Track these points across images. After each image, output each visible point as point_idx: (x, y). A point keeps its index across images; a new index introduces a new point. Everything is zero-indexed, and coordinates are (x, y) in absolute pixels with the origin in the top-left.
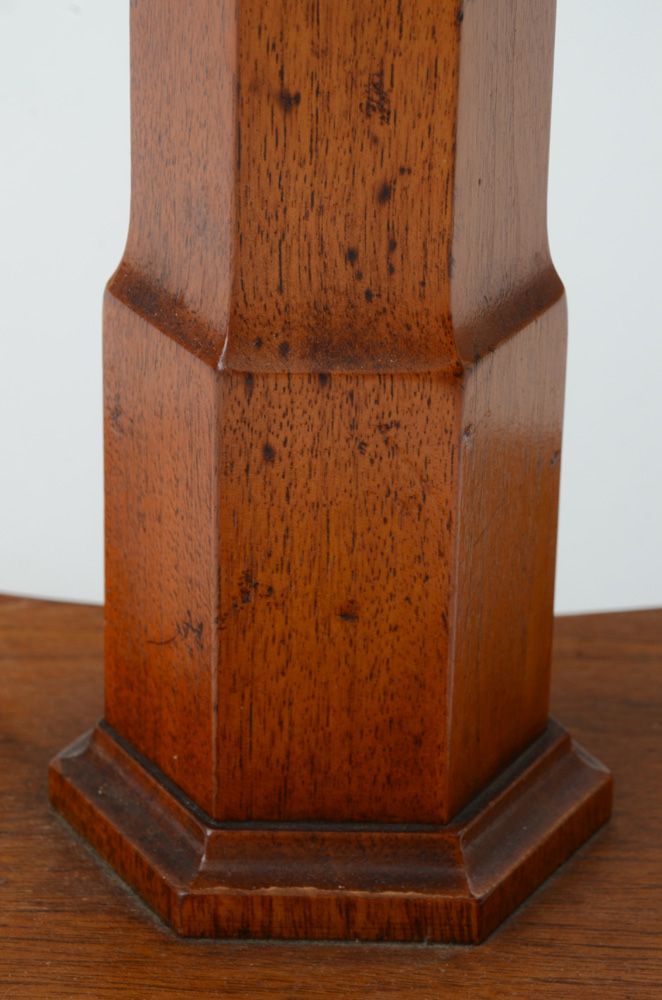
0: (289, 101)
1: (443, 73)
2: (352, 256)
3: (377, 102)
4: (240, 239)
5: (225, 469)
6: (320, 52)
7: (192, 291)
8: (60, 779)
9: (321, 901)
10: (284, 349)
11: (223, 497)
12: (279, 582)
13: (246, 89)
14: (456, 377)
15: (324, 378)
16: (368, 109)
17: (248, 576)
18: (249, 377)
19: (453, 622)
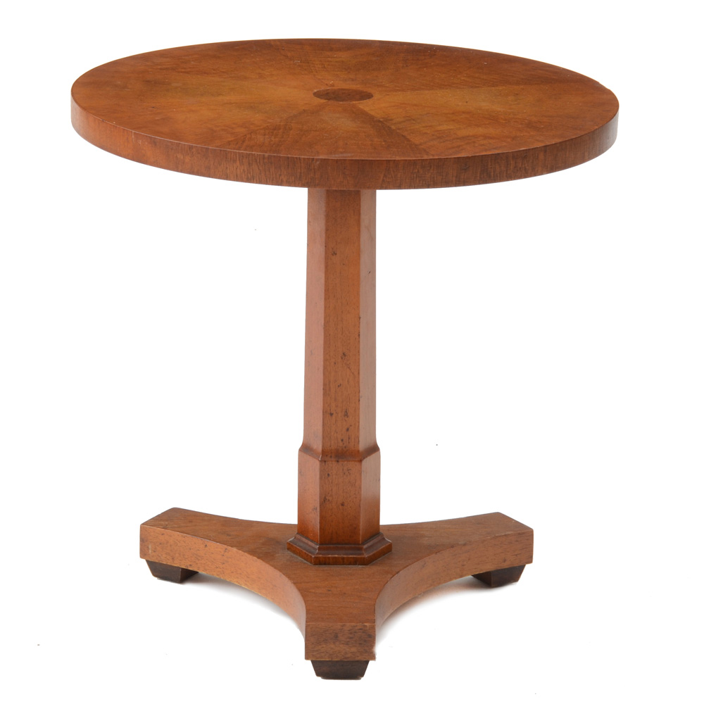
0: (331, 414)
1: (357, 410)
2: (342, 440)
3: (346, 415)
4: (323, 438)
5: (321, 478)
6: (337, 406)
7: (315, 447)
8: (289, 544)
9: (338, 558)
10: (331, 457)
11: (320, 483)
12: (330, 499)
13: (324, 412)
14: (361, 461)
15: (338, 461)
16: (345, 415)
17: (325, 497)
18: (325, 461)
19: (361, 506)
